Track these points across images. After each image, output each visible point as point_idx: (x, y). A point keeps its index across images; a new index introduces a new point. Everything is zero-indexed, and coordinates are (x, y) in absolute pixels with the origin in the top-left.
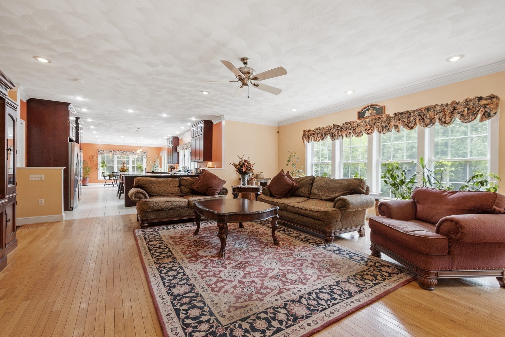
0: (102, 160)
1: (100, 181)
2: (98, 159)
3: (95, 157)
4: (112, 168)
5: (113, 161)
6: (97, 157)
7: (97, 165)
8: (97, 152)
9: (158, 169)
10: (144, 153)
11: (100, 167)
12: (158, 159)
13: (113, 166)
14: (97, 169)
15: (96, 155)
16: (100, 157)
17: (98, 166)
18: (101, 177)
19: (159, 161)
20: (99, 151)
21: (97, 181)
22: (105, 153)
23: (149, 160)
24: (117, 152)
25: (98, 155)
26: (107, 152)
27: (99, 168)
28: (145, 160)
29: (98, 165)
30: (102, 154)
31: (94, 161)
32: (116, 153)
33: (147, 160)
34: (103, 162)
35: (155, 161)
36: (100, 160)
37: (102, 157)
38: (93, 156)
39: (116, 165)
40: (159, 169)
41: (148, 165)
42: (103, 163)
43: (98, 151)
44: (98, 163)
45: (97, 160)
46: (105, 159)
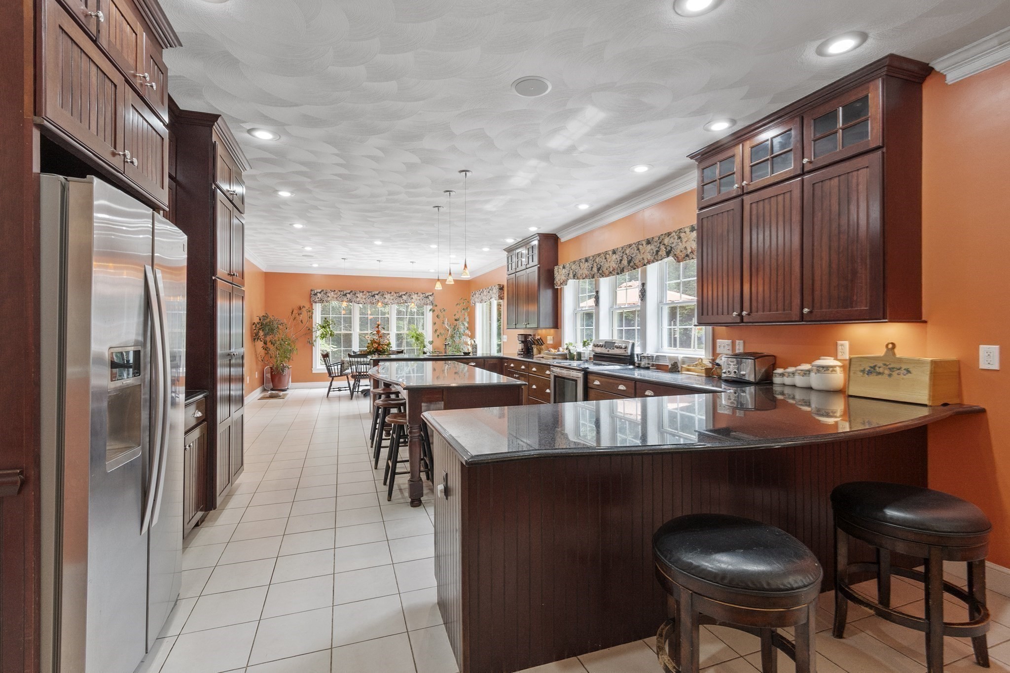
0: (322, 318)
1: (317, 378)
2: (314, 315)
3: (304, 310)
4: (348, 338)
5: (348, 321)
6: (310, 311)
7: (310, 331)
8: (311, 297)
9: (466, 344)
10: (427, 297)
11: (316, 337)
12: (466, 314)
13: (351, 334)
14: (311, 344)
15: (307, 306)
16: (318, 308)
17: (314, 336)
18: (319, 367)
19: (467, 320)
20: (316, 294)
21: (309, 377)
22: (329, 299)
23: (441, 315)
24: (360, 295)
25: (314, 304)
26: (335, 296)
27: (315, 341)
28: (429, 317)
29: (312, 332)
30: (321, 301)
31: (302, 321)
32: (358, 300)
33: (438, 316)
34: (325, 325)
35: (456, 320)
36: (318, 318)
37: (324, 311)
38: (300, 308)
39: (356, 332)
40: (469, 343)
41: (438, 333)
42: (323, 327)
43: (313, 293)
44: (314, 326)
45: (311, 317)
46: (331, 316)
